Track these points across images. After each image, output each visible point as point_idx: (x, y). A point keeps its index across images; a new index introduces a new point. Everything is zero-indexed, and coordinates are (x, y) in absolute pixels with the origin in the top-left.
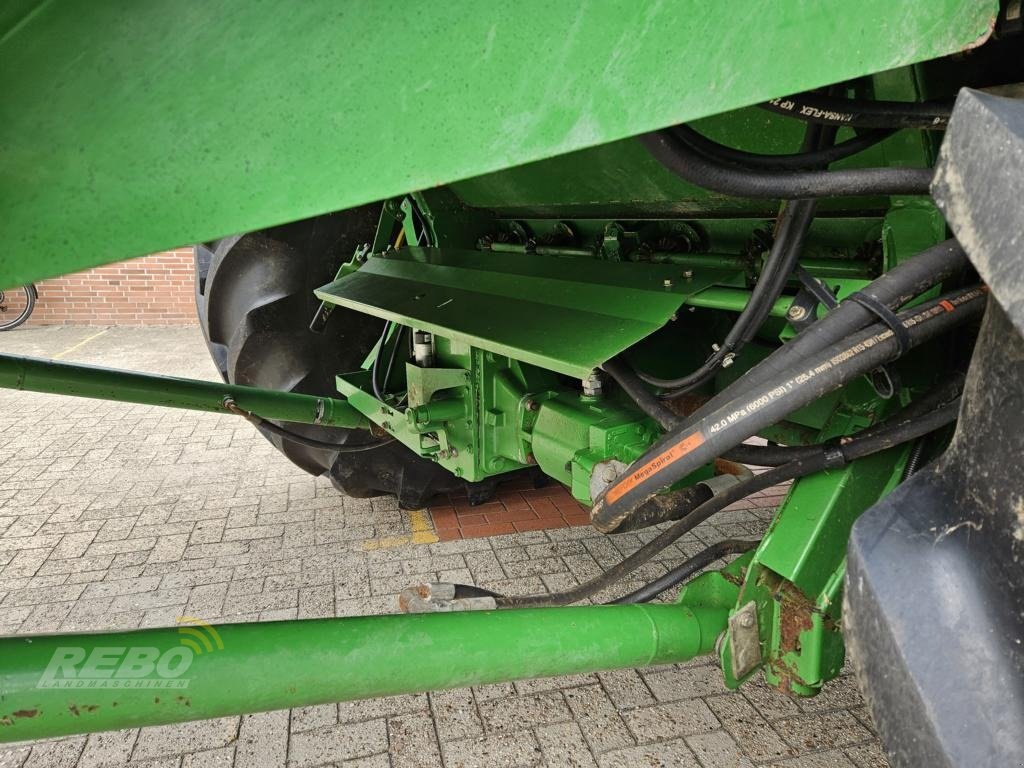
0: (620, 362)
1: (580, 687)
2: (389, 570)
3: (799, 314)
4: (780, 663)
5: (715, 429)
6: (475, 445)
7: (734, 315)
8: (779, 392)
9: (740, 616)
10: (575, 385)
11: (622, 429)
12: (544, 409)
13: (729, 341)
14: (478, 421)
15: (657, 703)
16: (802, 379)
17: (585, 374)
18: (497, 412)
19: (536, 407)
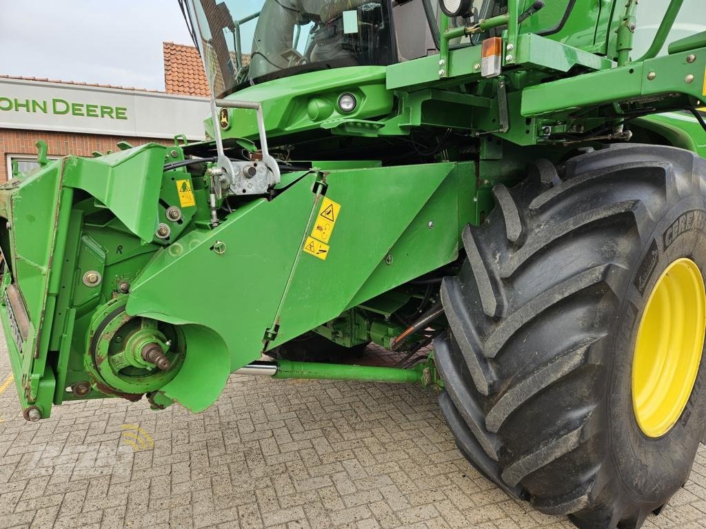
0: (398, 312)
1: (384, 419)
2: (306, 389)
3: (434, 302)
4: (437, 384)
5: (416, 326)
6: (351, 335)
7: (421, 300)
8: (427, 319)
9: (426, 370)
10: (383, 317)
11: (396, 328)
12: (373, 324)
13: (421, 307)
14: (352, 328)
15: (409, 421)
16: (431, 316)
17: (387, 315)
18: (358, 324)
19: (371, 323)
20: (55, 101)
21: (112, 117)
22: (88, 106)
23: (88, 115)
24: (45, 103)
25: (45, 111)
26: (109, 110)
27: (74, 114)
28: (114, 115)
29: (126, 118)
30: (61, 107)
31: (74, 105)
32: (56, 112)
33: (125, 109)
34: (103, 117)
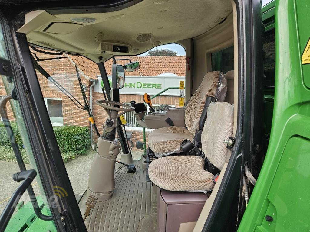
20: (138, 83)
21: (156, 88)
22: (148, 84)
23: (148, 88)
24: (134, 84)
25: (134, 87)
26: (155, 85)
27: (143, 87)
28: (157, 87)
29: (161, 88)
30: (139, 85)
31: (144, 84)
32: (137, 87)
33: (161, 84)
34: (153, 88)
